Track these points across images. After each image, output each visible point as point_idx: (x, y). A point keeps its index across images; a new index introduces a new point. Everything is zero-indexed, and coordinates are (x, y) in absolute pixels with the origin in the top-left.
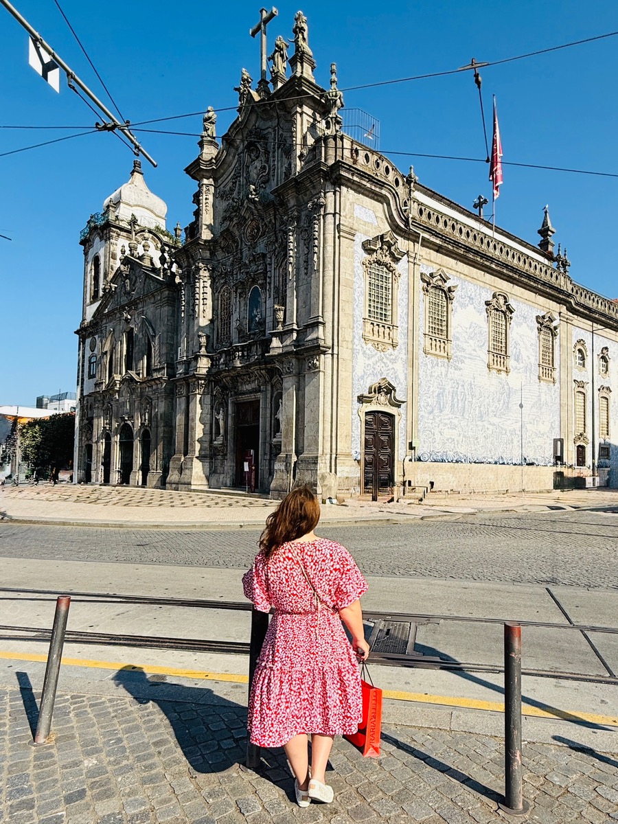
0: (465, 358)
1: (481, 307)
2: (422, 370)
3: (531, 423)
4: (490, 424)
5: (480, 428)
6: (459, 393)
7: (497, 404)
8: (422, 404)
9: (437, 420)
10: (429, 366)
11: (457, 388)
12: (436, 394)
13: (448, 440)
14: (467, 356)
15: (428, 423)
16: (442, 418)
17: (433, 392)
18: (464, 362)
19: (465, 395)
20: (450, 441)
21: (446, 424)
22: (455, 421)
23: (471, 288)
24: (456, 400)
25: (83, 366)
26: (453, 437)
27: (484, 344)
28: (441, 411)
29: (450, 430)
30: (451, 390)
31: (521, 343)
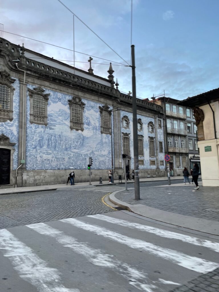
0: (56, 124)
1: (66, 103)
2: (29, 130)
3: (97, 151)
4: (72, 152)
5: (66, 154)
6: (52, 139)
7: (76, 143)
8: (29, 144)
9: (38, 151)
10: (34, 128)
11: (51, 137)
12: (38, 140)
13: (45, 160)
14: (58, 123)
15: (32, 153)
16: (42, 150)
17: (36, 139)
18: (55, 126)
19: (56, 140)
20: (47, 160)
21: (44, 153)
22: (50, 152)
23: (60, 95)
24: (50, 142)
26: (48, 158)
27: (68, 118)
28: (41, 147)
29: (47, 156)
30: (47, 138)
31: (91, 118)
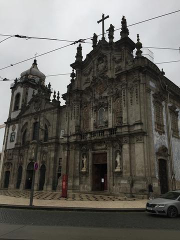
2: (172, 143)
8: (174, 156)
10: (174, 141)
12: (177, 152)
15: (176, 164)
25: (7, 137)
